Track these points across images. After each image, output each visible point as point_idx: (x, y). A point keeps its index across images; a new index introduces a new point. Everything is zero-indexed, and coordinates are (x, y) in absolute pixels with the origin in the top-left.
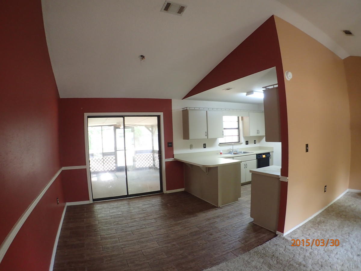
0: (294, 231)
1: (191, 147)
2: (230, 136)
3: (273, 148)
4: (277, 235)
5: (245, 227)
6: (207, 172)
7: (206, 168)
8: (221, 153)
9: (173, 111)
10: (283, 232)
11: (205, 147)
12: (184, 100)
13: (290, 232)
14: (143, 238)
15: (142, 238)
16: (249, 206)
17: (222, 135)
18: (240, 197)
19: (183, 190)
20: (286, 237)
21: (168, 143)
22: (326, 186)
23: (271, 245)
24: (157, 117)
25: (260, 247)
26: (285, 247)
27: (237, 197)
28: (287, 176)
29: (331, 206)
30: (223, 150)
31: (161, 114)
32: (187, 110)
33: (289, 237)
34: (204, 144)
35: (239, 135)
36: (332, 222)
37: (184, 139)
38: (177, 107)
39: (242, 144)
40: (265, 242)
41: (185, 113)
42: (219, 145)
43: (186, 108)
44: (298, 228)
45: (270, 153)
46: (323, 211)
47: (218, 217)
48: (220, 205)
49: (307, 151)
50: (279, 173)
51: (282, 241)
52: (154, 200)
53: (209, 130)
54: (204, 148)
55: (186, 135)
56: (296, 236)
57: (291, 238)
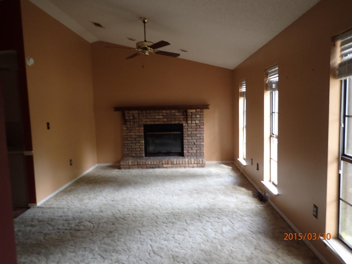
0: (47, 201)
13: (43, 202)
20: (40, 206)
22: (71, 160)
23: (26, 215)
28: (32, 150)
33: (43, 205)
40: (19, 215)
44: (51, 198)
49: (48, 128)
51: (37, 209)
56: (50, 203)
57: (45, 205)
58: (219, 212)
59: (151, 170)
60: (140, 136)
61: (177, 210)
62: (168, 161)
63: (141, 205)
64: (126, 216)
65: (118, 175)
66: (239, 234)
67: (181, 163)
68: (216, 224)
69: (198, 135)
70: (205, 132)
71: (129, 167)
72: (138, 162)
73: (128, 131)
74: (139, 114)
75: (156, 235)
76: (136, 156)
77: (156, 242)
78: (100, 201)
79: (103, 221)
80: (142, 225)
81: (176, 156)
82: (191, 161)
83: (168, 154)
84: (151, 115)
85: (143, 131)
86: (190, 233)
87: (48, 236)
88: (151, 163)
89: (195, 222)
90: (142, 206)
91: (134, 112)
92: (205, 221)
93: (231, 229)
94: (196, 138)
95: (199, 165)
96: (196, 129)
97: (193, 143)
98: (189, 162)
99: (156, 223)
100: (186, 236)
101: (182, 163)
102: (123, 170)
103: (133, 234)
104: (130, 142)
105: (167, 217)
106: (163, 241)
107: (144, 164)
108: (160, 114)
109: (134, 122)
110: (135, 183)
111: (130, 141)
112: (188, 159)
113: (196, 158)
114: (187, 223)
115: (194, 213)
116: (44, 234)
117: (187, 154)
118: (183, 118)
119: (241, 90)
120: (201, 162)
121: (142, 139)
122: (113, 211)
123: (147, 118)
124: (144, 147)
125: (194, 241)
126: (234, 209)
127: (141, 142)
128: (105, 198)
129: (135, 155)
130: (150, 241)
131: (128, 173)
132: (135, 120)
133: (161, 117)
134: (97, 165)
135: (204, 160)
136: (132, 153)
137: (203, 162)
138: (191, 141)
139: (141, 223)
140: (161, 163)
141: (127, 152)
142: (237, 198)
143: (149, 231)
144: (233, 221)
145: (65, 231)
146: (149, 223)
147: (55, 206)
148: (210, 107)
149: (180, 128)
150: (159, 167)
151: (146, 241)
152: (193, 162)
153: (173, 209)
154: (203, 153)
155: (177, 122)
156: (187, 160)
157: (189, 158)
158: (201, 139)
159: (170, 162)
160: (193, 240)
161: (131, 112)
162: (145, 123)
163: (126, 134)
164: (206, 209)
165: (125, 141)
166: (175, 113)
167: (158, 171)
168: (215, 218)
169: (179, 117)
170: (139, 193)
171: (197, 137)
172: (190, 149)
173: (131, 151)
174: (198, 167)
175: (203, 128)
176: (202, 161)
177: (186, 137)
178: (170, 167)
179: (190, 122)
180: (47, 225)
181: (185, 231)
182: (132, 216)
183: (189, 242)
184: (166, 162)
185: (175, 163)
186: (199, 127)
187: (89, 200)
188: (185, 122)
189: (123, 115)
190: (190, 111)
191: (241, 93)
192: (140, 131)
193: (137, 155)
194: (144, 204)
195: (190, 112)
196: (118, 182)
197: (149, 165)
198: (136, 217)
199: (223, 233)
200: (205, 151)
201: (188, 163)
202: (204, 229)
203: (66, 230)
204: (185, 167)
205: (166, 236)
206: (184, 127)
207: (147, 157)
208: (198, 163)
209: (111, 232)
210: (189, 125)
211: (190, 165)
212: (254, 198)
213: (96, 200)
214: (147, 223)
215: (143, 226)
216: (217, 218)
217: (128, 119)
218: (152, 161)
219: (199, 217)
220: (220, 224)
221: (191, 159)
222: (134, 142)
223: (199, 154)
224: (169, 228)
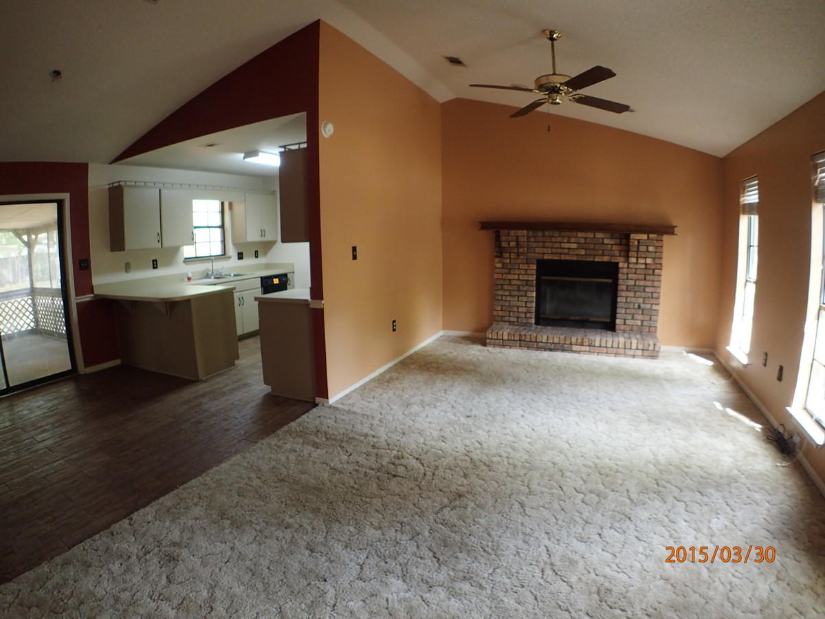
0: (347, 396)
1: (127, 268)
2: (207, 242)
3: (293, 265)
4: (317, 405)
5: (258, 401)
6: (169, 313)
7: (166, 303)
8: (189, 279)
9: (89, 190)
10: (327, 397)
11: (155, 266)
12: (112, 165)
13: (339, 397)
14: (75, 453)
15: (72, 454)
16: (261, 370)
17: (191, 241)
18: (238, 358)
19: (117, 362)
20: (334, 405)
21: (81, 261)
22: (394, 321)
23: (310, 419)
24: (56, 204)
25: (293, 425)
26: (336, 417)
27: (231, 358)
28: (322, 299)
29: (410, 357)
30: (192, 273)
31: (66, 196)
32: (120, 186)
33: (339, 404)
34: (153, 261)
35: (224, 241)
36: (412, 377)
37: (112, 251)
38: (99, 179)
39: (230, 260)
40: (298, 417)
41: (116, 194)
42: (184, 262)
43: (119, 182)
44: (353, 391)
45: (288, 275)
46: (395, 365)
47: (203, 395)
48: (202, 376)
49: (355, 257)
50: (307, 297)
51: (329, 411)
52: (65, 390)
53: (163, 229)
54: (154, 268)
55: (117, 242)
56: (350, 402)
57: (343, 404)
58: (702, 477)
59: (546, 354)
60: (529, 283)
61: (607, 461)
62: (583, 339)
63: (527, 437)
64: (495, 459)
65: (481, 358)
66: (746, 538)
67: (609, 345)
68: (696, 508)
69: (647, 289)
70: (663, 284)
71: (503, 344)
72: (520, 335)
73: (505, 271)
74: (528, 237)
75: (560, 522)
76: (517, 322)
77: (558, 540)
78: (443, 413)
79: (445, 462)
80: (527, 490)
81: (599, 330)
82: (631, 343)
83: (584, 323)
84: (553, 240)
85: (534, 272)
86: (638, 529)
87: (337, 476)
88: (548, 339)
89: (649, 498)
90: (529, 440)
91: (519, 233)
92: (670, 499)
93: (728, 524)
94: (643, 294)
95: (646, 353)
96: (645, 275)
97: (636, 306)
98: (627, 344)
99: (559, 489)
100: (629, 535)
101: (612, 345)
102: (490, 349)
103: (507, 510)
104: (507, 293)
105: (584, 477)
106: (575, 541)
107: (533, 340)
108: (573, 240)
109: (518, 254)
110: (513, 380)
111: (507, 290)
112: (625, 338)
113: (642, 336)
114: (630, 498)
115: (647, 474)
116: (332, 468)
117: (623, 327)
118: (620, 251)
119: (744, 201)
120: (651, 348)
121: (531, 289)
122: (468, 442)
123: (544, 247)
124: (534, 305)
125: (648, 552)
126: (731, 470)
127: (529, 294)
128: (453, 407)
129: (515, 320)
130: (546, 536)
131: (500, 355)
132: (521, 250)
133: (574, 246)
134: (441, 333)
135: (658, 344)
136: (509, 316)
137: (656, 347)
138: (633, 300)
139: (526, 484)
140: (568, 342)
141: (500, 313)
142: (734, 441)
143: (543, 507)
144: (731, 502)
145: (368, 471)
146: (545, 487)
147: (359, 411)
148: (676, 231)
149: (612, 270)
150: (563, 350)
151: (536, 534)
152: (634, 346)
153: (598, 458)
154: (656, 327)
155: (606, 259)
156: (622, 340)
157: (626, 335)
158: (654, 297)
159: (587, 340)
160: (645, 548)
161: (512, 233)
162: (540, 257)
163: (500, 276)
164: (670, 465)
165: (496, 290)
166: (603, 239)
167: (560, 357)
168: (694, 492)
169: (612, 247)
170: (522, 405)
171: (646, 294)
172: (630, 317)
173: (510, 312)
174: (643, 356)
175: (660, 275)
176: (655, 345)
177: (623, 291)
178: (585, 351)
179: (633, 260)
180: (339, 448)
181: (628, 522)
182: (506, 463)
183: (637, 553)
184: (579, 341)
185: (597, 344)
186: (651, 272)
187: (422, 408)
188: (622, 259)
189: (498, 238)
190: (635, 237)
191: (745, 205)
192: (528, 272)
193: (520, 320)
194: (534, 434)
195: (635, 239)
196: (481, 374)
197: (542, 342)
198: (515, 466)
199: (712, 536)
200: (659, 325)
201: (623, 347)
202: (670, 521)
203: (372, 469)
204: (616, 354)
205: (583, 529)
206: (621, 271)
207: (539, 327)
208: (645, 348)
209: (460, 496)
210: (631, 266)
211: (628, 352)
212: (768, 443)
213: (434, 410)
214: (539, 484)
215: (530, 493)
216: (697, 493)
217: (507, 246)
218: (551, 336)
219: (658, 484)
220: (705, 509)
221: (630, 338)
222: (516, 293)
223: (647, 330)
224: (591, 508)
